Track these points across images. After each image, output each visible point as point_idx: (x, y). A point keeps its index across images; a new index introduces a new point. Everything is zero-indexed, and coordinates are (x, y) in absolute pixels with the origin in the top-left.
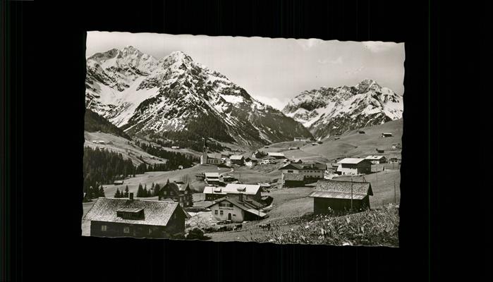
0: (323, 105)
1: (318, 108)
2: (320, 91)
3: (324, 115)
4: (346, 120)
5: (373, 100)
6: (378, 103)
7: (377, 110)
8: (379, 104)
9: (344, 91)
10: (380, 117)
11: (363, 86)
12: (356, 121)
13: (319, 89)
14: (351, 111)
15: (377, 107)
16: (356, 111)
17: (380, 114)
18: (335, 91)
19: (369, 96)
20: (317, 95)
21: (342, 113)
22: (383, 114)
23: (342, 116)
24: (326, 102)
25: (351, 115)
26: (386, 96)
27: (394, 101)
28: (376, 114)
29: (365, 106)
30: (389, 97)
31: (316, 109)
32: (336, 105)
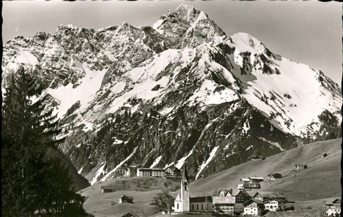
0: (68, 78)
1: (54, 86)
2: (57, 38)
3: (77, 106)
4: (147, 121)
5: (216, 66)
6: (228, 75)
7: (228, 95)
8: (231, 80)
9: (123, 38)
10: (238, 112)
11: (175, 27)
12: (175, 124)
13: (56, 31)
14: (158, 97)
15: (228, 85)
16: (172, 97)
17: (236, 106)
18: (100, 37)
19: (206, 57)
20: (52, 49)
21: (134, 102)
22: (246, 104)
23: (134, 109)
24: (79, 71)
25: (160, 107)
26: (246, 55)
27: (267, 70)
28: (227, 105)
29: (196, 84)
30: (252, 59)
31: (49, 91)
32: (107, 80)
